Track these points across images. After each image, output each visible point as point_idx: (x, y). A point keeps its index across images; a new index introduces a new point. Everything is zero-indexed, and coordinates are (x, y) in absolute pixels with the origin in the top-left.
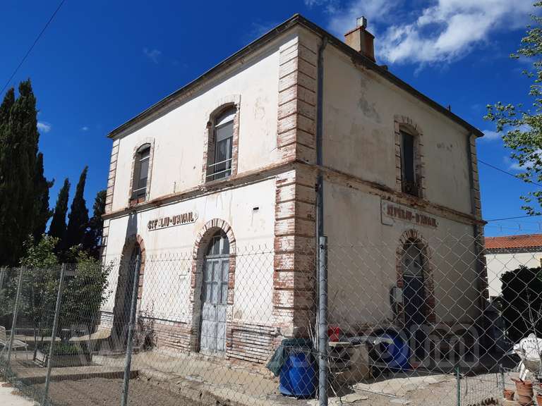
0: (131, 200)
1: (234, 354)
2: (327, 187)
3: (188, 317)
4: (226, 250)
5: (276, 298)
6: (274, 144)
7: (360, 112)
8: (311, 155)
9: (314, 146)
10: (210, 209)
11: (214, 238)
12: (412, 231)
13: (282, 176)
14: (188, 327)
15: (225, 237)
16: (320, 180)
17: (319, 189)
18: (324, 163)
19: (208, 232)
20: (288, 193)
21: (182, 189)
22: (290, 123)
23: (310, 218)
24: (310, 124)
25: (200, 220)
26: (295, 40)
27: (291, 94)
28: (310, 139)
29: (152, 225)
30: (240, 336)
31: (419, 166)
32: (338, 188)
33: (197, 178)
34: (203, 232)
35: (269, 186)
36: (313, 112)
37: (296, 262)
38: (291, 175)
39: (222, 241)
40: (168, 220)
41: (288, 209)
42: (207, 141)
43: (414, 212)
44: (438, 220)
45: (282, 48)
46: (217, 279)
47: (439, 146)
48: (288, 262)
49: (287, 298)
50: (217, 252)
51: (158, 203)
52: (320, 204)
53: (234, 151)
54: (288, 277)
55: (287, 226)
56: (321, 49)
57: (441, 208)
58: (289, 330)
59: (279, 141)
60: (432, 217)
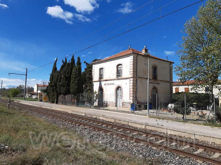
0: (99, 79)
1: (123, 106)
2: (138, 80)
3: (114, 101)
4: (121, 90)
5: (130, 98)
6: (129, 73)
7: (144, 66)
8: (135, 75)
9: (136, 74)
10: (118, 83)
11: (118, 88)
12: (154, 86)
13: (131, 79)
14: (115, 103)
15: (121, 88)
16: (137, 79)
17: (136, 81)
18: (138, 76)
19: (117, 87)
20: (132, 82)
21: (111, 78)
22: (132, 70)
23: (135, 86)
24: (135, 70)
25: (116, 85)
26: (133, 56)
27: (132, 65)
28: (135, 73)
29: (105, 84)
30: (124, 104)
31: (157, 73)
32: (140, 80)
33: (115, 77)
34: (116, 87)
35: (128, 80)
36: (136, 68)
37: (133, 93)
38: (132, 79)
39: (120, 88)
40: (109, 84)
41: (132, 84)
42: (116, 70)
43: (155, 82)
44: (161, 83)
45: (131, 57)
46: (119, 95)
47: (162, 68)
48: (132, 93)
49: (132, 98)
50: (119, 90)
51: (106, 80)
52: (137, 83)
53: (122, 73)
54: (132, 95)
55: (132, 87)
56: (137, 56)
57: (161, 81)
58: (132, 103)
59: (130, 73)
60: (159, 83)
